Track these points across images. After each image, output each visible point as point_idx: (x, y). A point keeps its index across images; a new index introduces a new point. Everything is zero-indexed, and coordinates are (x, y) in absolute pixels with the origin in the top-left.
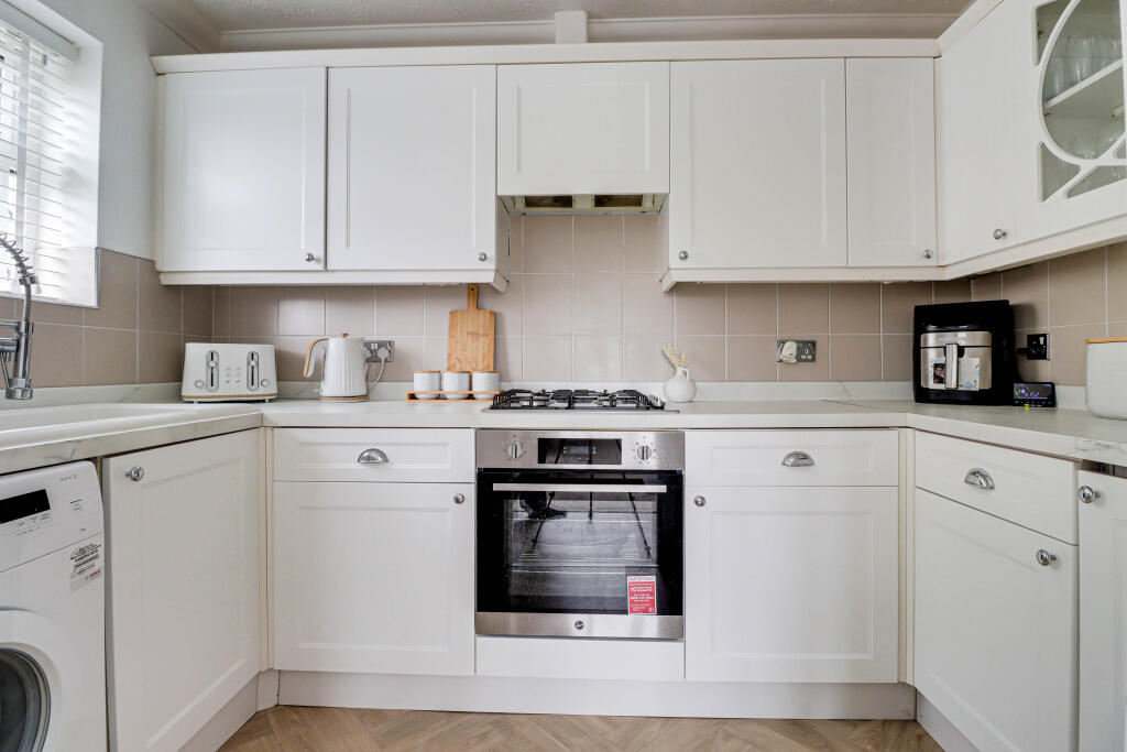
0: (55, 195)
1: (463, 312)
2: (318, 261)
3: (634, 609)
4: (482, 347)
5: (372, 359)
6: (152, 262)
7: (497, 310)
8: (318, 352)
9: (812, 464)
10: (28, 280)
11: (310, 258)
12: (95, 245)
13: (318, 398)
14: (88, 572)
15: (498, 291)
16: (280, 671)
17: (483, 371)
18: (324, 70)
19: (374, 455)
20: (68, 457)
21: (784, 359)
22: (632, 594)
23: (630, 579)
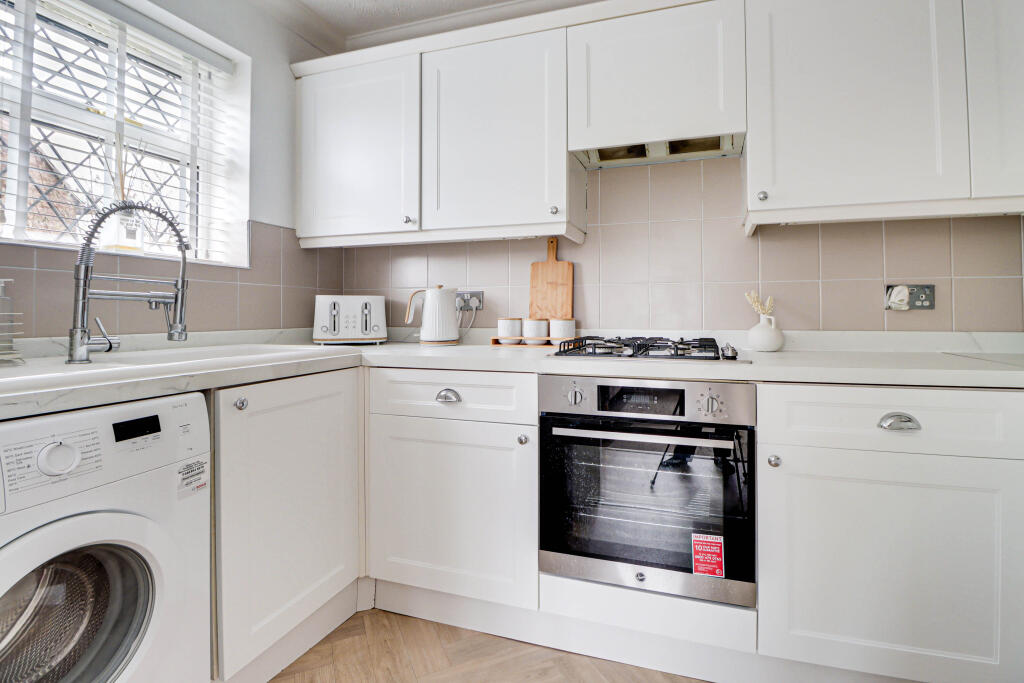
0: (221, 181)
1: (542, 263)
2: (415, 222)
3: (700, 569)
4: (562, 296)
5: (465, 307)
6: (293, 231)
7: (575, 261)
8: (417, 301)
9: (919, 428)
10: (184, 248)
11: (408, 220)
12: (248, 219)
13: (417, 341)
14: (195, 485)
15: (575, 243)
16: (376, 580)
17: (562, 319)
18: (418, 56)
19: (450, 394)
20: (183, 388)
21: (893, 306)
22: (697, 553)
23: (695, 537)
